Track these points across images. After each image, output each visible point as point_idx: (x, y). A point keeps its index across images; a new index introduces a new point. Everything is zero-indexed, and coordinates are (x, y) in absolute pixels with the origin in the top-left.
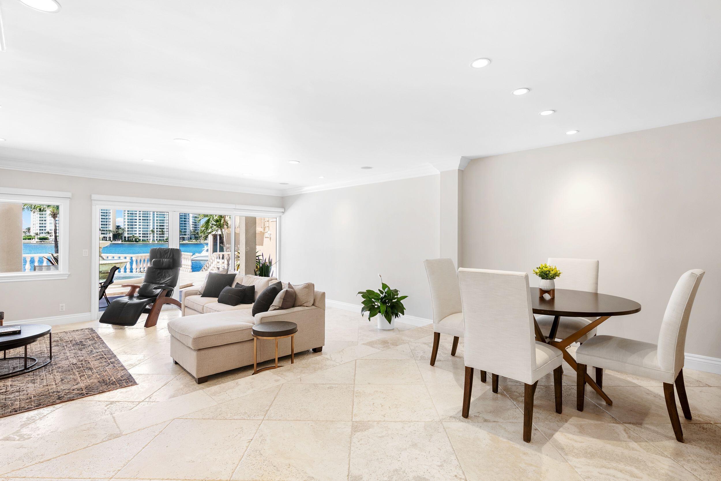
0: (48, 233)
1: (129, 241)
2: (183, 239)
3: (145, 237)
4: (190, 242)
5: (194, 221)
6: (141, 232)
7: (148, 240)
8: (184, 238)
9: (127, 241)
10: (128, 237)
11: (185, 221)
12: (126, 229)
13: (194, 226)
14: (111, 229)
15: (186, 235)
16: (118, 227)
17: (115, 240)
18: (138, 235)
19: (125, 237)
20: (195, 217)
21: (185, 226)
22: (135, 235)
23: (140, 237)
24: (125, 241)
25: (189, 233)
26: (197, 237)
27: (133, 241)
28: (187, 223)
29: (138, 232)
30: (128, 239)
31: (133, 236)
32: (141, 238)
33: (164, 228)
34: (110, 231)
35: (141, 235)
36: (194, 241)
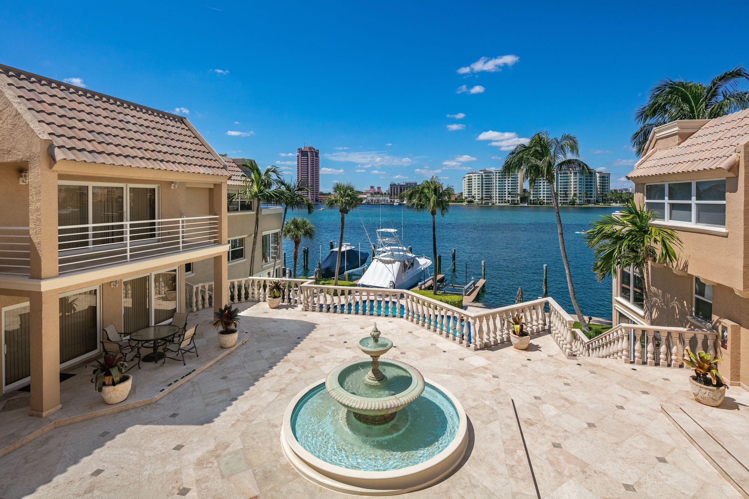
0: (473, 197)
1: (534, 204)
2: (589, 202)
3: (549, 199)
4: (597, 206)
5: (601, 181)
6: (545, 195)
7: (551, 202)
8: (589, 200)
9: (532, 204)
10: (533, 200)
11: (590, 182)
12: (532, 193)
13: (601, 187)
14: (519, 192)
15: (591, 197)
16: (525, 191)
17: (522, 203)
18: (542, 198)
19: (531, 200)
20: (603, 177)
21: (590, 188)
22: (540, 198)
23: (544, 199)
24: (531, 204)
25: (595, 195)
26: (605, 200)
27: (538, 204)
28: (593, 184)
29: (542, 195)
30: (533, 202)
31: (538, 199)
32: (545, 201)
33: (567, 191)
34: (518, 194)
35: (545, 198)
36: (601, 205)
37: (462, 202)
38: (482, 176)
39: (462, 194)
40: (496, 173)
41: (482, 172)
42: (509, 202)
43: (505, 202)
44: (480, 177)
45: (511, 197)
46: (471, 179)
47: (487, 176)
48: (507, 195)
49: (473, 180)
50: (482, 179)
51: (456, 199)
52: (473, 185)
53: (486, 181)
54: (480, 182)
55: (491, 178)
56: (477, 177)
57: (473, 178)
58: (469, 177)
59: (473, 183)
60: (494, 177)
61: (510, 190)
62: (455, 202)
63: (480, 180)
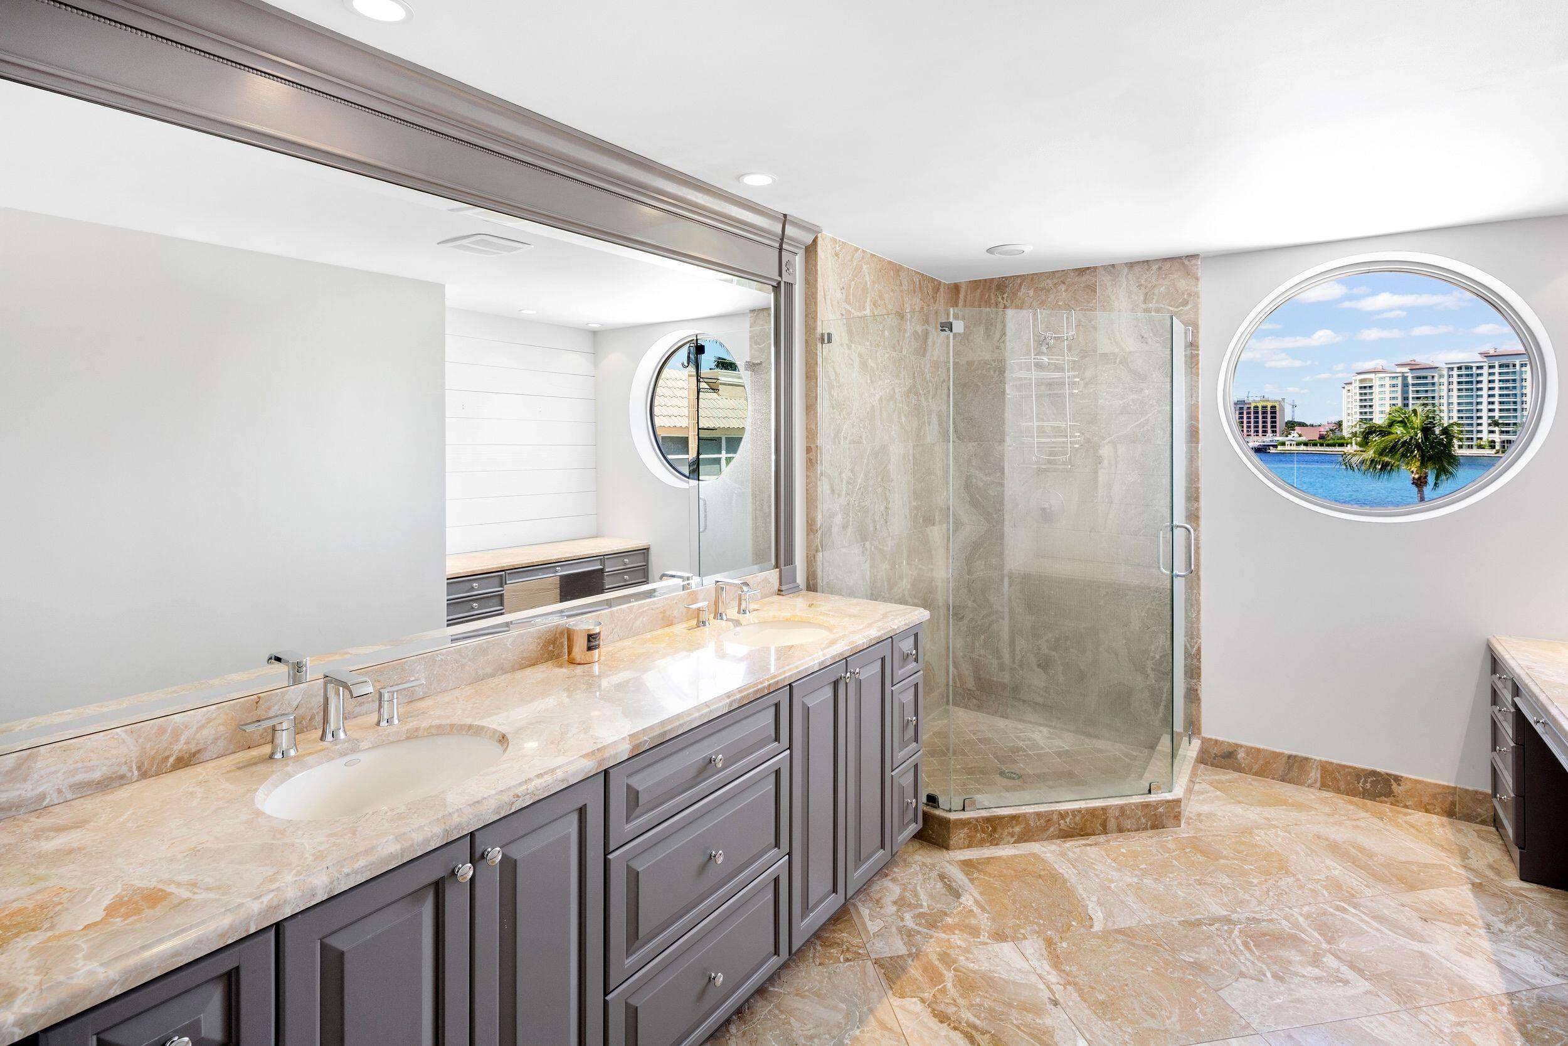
37: (1341, 445)
38: (1405, 378)
39: (1340, 424)
40: (1452, 369)
41: (1406, 369)
42: (1493, 447)
43: (1480, 447)
44: (1399, 382)
45: (1502, 432)
46: (1371, 387)
47: (1419, 378)
48: (1485, 428)
49: (1376, 390)
50: (1405, 385)
51: (1322, 437)
52: (1376, 403)
53: (1417, 391)
54: (1399, 395)
55: (1433, 384)
56: (1388, 382)
57: (1376, 383)
58: (1361, 381)
59: (1376, 396)
60: (1445, 380)
61: (1497, 414)
62: (1322, 445)
63: (1399, 389)
